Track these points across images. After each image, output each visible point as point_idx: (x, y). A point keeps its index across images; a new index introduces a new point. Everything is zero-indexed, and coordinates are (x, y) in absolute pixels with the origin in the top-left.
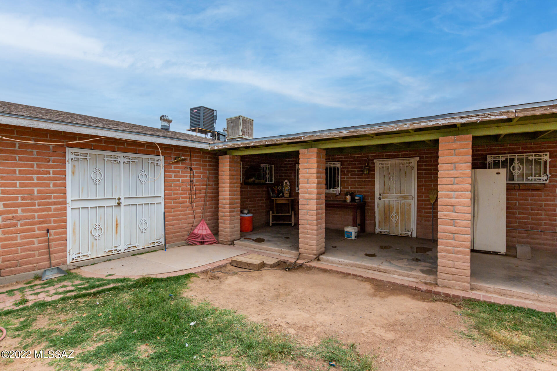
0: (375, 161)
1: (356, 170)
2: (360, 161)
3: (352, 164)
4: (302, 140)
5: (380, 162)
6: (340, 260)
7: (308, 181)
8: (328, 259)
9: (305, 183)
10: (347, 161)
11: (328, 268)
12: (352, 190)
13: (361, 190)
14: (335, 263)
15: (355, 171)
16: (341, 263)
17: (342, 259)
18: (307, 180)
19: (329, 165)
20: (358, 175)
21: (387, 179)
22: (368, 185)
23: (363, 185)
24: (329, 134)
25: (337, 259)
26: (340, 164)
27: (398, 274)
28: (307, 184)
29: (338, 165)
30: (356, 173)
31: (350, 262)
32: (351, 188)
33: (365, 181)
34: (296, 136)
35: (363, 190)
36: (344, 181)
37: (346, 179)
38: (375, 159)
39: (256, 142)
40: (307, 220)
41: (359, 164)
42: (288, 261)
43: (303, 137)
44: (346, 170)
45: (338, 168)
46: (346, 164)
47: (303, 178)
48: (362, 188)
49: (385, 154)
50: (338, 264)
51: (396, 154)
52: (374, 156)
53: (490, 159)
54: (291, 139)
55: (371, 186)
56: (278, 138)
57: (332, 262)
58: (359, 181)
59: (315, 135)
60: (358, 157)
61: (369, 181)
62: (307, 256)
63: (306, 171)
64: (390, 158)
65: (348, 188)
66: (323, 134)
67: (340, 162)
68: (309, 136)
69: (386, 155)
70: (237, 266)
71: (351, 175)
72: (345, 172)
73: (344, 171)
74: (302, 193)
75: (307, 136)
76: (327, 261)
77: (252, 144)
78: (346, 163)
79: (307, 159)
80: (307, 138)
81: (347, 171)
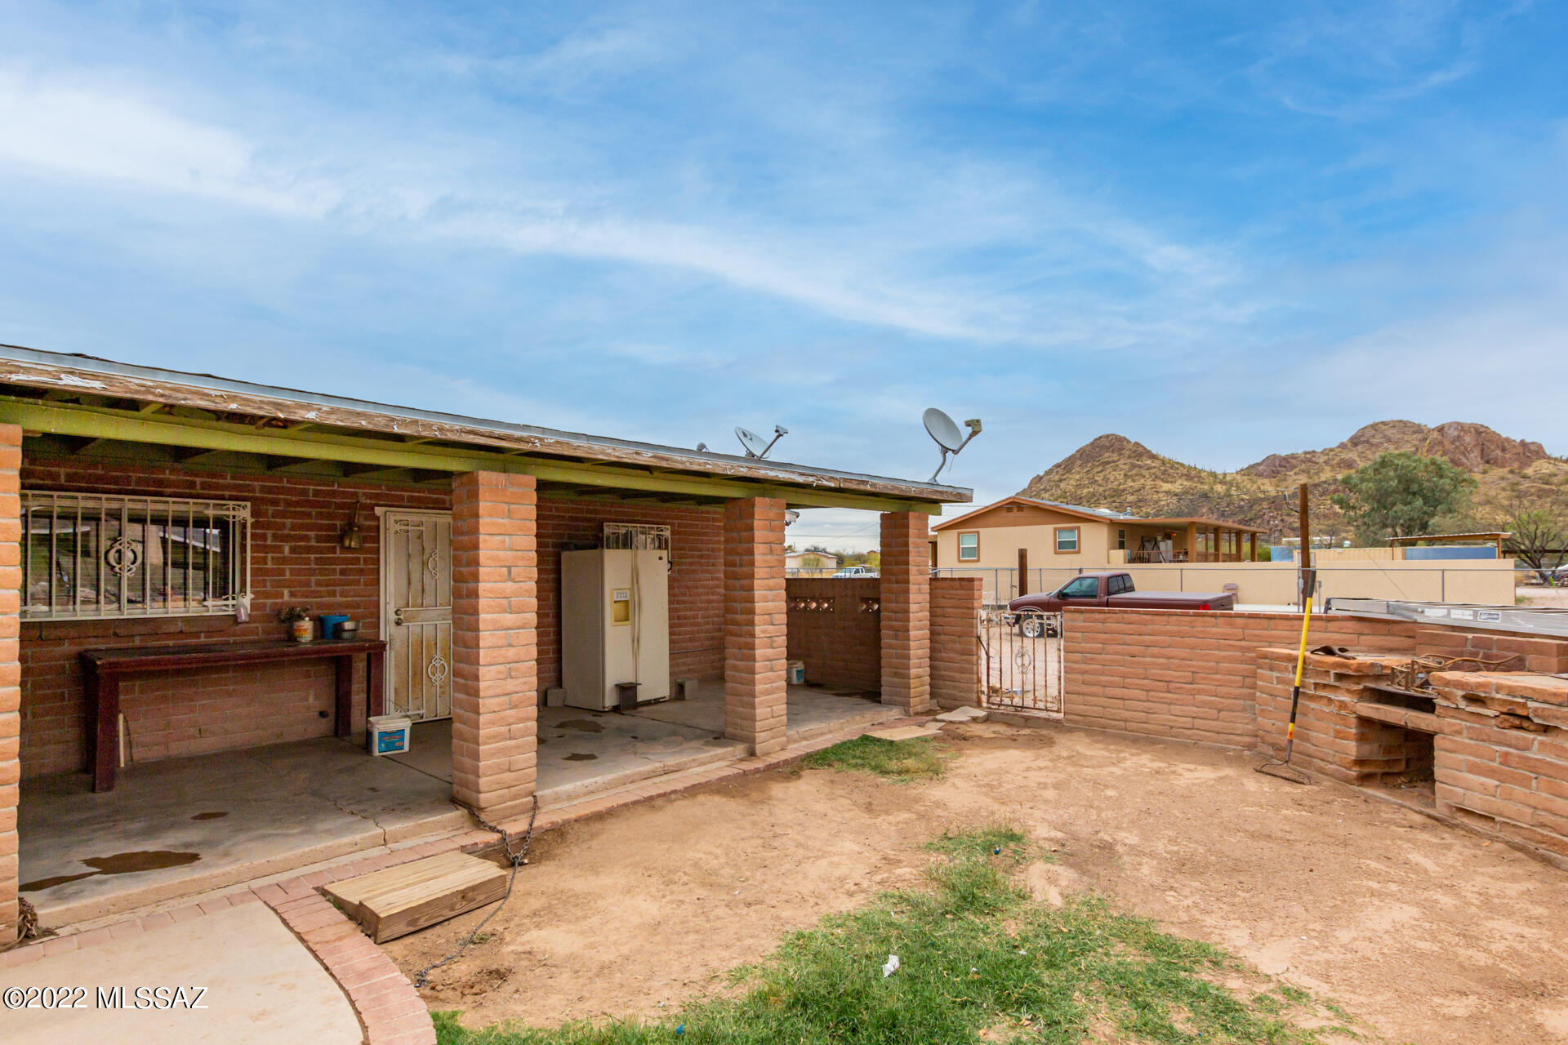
0: (378, 511)
1: (312, 534)
2: (327, 505)
3: (296, 515)
4: (536, 450)
5: (399, 517)
6: (587, 782)
7: (510, 572)
8: (556, 793)
9: (499, 579)
10: (275, 503)
11: (601, 807)
12: (294, 600)
13: (331, 599)
14: (577, 797)
15: (306, 538)
16: (591, 788)
17: (588, 778)
18: (505, 569)
19: (200, 509)
20: (321, 551)
21: (415, 566)
22: (357, 583)
23: (338, 585)
24: (610, 451)
25: (579, 783)
26: (248, 510)
27: (697, 764)
28: (505, 581)
29: (244, 513)
30: (313, 543)
31: (610, 777)
32: (292, 594)
33: (343, 572)
34: (517, 434)
35: (339, 599)
36: (266, 572)
37: (269, 563)
38: (378, 505)
39: (333, 411)
40: (507, 694)
41: (320, 515)
42: (476, 844)
43: (541, 440)
44: (269, 533)
45: (244, 526)
46: (270, 512)
47: (493, 564)
48: (333, 594)
49: (406, 494)
50: (585, 795)
51: (436, 499)
52: (376, 496)
53: (608, 529)
54: (499, 438)
55: (366, 585)
56: (447, 423)
57: (570, 797)
58: (322, 572)
59: (575, 442)
60: (317, 493)
61: (361, 572)
62: (506, 808)
63: (503, 542)
64: (420, 508)
65: (281, 595)
66: (596, 447)
67: (249, 504)
68: (558, 442)
69: (411, 499)
70: (412, 929)
71: (293, 550)
72: (265, 540)
73: (264, 537)
74: (488, 613)
75: (551, 439)
76: (557, 799)
77: (311, 415)
78: (271, 509)
79: (506, 506)
80: (550, 445)
81: (275, 537)
